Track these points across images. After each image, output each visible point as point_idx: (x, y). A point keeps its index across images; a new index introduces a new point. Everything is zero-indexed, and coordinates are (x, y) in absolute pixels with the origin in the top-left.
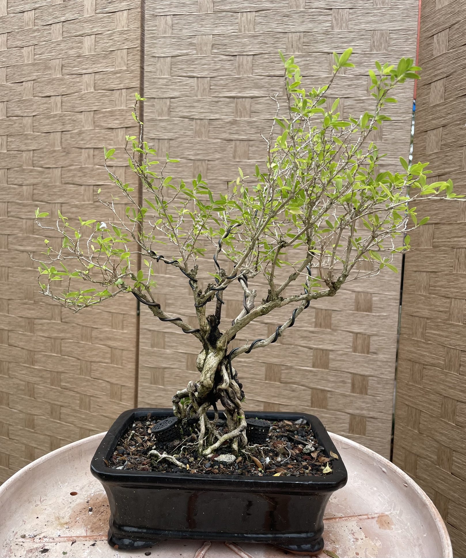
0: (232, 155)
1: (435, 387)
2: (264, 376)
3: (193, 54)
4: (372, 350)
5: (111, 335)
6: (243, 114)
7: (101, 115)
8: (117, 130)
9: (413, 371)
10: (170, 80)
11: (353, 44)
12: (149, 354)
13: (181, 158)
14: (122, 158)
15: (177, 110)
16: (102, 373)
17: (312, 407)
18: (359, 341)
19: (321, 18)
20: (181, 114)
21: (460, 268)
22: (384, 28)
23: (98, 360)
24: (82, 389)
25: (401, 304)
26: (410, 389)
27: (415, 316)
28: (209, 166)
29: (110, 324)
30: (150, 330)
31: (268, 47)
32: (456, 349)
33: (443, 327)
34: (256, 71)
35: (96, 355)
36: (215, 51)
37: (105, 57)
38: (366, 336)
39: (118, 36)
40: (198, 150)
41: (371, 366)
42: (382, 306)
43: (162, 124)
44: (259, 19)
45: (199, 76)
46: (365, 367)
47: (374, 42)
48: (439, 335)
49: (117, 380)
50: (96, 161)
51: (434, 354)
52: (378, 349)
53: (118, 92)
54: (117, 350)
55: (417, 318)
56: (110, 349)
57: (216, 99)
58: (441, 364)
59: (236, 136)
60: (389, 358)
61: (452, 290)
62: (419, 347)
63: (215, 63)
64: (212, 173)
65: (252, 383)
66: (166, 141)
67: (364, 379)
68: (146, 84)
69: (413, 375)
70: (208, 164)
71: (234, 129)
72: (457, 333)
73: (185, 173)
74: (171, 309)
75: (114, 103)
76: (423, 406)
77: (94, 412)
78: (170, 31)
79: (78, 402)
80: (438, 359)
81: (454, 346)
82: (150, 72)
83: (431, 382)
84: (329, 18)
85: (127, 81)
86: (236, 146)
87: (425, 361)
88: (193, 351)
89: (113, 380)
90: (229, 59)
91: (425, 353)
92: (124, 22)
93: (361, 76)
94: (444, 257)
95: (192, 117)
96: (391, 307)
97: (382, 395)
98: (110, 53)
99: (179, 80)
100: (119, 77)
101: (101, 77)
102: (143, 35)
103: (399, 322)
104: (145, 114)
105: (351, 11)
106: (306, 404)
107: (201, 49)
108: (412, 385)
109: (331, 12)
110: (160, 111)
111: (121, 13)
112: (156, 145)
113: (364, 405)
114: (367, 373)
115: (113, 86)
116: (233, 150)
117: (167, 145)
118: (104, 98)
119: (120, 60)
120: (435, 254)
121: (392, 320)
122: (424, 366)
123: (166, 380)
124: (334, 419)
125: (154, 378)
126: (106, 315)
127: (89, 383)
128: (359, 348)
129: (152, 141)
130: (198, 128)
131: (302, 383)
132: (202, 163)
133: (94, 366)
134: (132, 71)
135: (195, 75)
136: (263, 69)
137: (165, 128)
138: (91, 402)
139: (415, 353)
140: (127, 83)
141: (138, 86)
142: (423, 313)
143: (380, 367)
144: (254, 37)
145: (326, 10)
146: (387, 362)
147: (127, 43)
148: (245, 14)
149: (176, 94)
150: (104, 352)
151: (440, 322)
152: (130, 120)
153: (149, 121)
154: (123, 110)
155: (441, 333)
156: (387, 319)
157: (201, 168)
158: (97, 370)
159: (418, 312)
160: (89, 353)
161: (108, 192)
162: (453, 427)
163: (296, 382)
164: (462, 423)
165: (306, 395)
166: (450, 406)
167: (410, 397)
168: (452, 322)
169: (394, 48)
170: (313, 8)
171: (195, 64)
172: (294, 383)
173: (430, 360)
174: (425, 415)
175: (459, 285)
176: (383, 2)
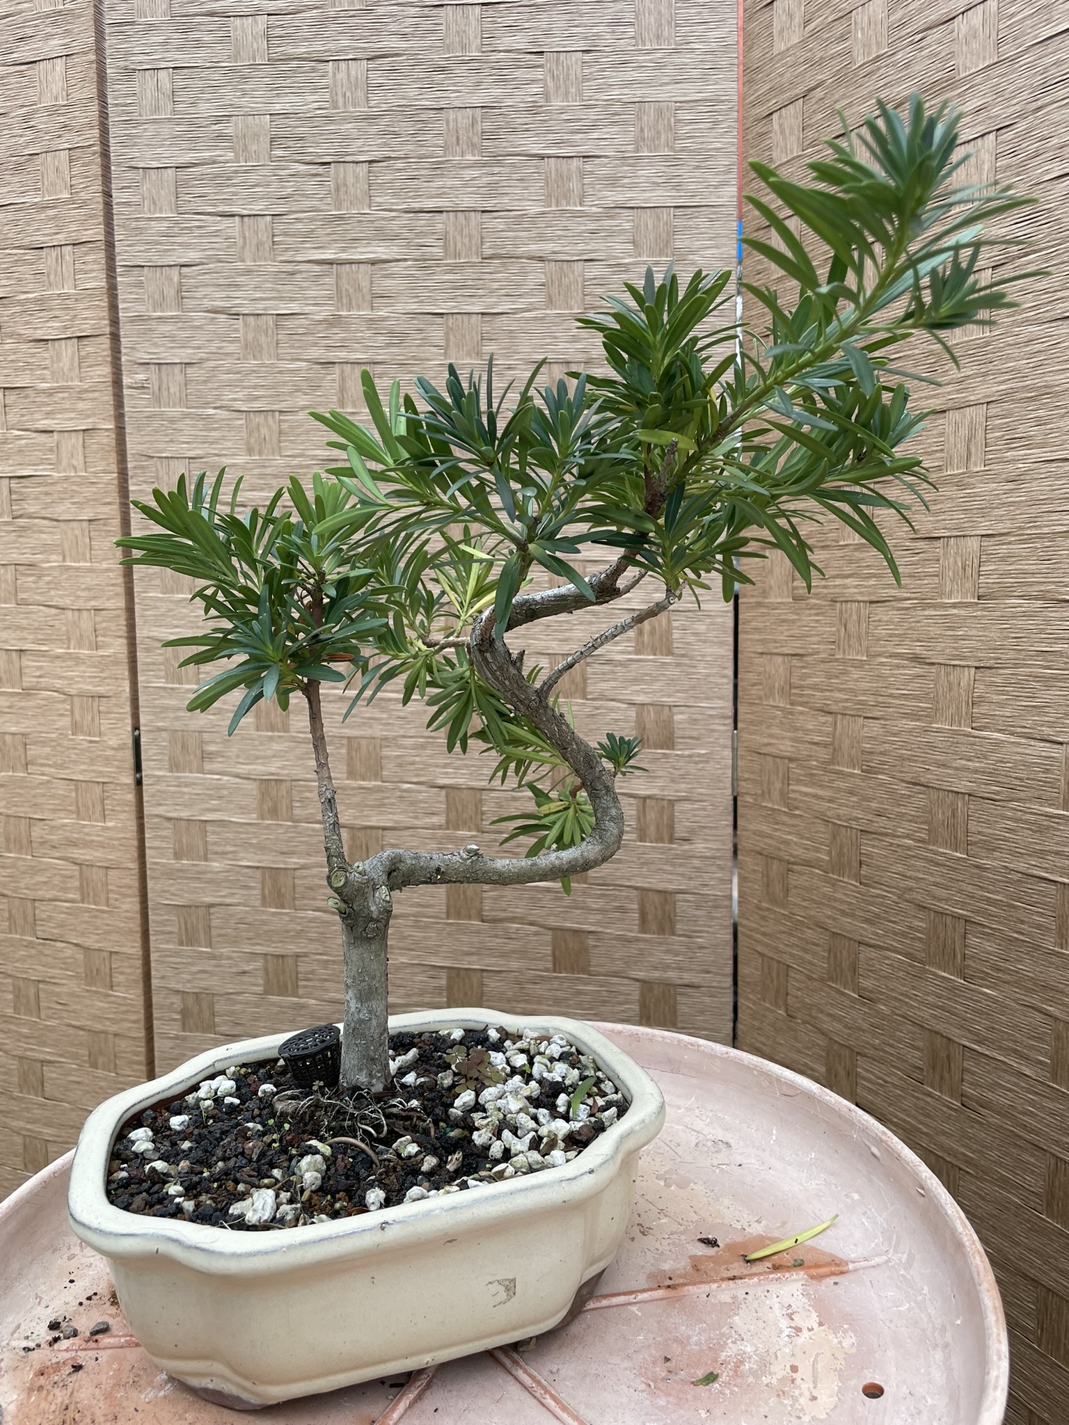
0: (335, 399)
1: (812, 913)
2: (444, 909)
3: (228, 161)
4: (680, 832)
5: (77, 836)
6: (354, 302)
7: (18, 309)
8: (57, 343)
9: (768, 876)
10: (177, 223)
11: (595, 135)
12: (169, 874)
13: (215, 408)
14: (73, 410)
15: (197, 295)
16: (61, 925)
17: (554, 971)
18: (651, 815)
19: (519, 73)
20: (207, 304)
21: (849, 646)
22: (663, 97)
23: (49, 895)
24: (17, 965)
25: (736, 728)
26: (764, 918)
27: (765, 754)
28: (285, 426)
29: (73, 808)
30: (169, 819)
31: (402, 143)
32: (851, 828)
33: (822, 778)
34: (379, 200)
35: (45, 883)
36: (279, 153)
37: (18, 169)
38: (665, 803)
39: (43, 120)
40: (255, 387)
41: (681, 870)
42: (695, 734)
43: (165, 328)
44: (376, 78)
45: (245, 212)
46: (665, 872)
47: (642, 130)
48: (815, 796)
49: (97, 942)
50: (13, 418)
51: (808, 839)
52: (692, 831)
53: (54, 253)
54: (94, 869)
55: (768, 758)
56: (77, 867)
57: (289, 267)
58: (823, 860)
59: (342, 355)
60: (718, 850)
61: (837, 695)
62: (777, 824)
63: (281, 180)
64: (292, 442)
65: (417, 925)
66: (177, 369)
67: (666, 900)
68: (119, 235)
69: (768, 885)
70: (280, 421)
71: (337, 337)
72: (852, 793)
73: (229, 444)
74: (216, 766)
75: (45, 278)
76: (791, 955)
77: (49, 1018)
78: (170, 107)
79: (11, 996)
80: (817, 850)
81: (845, 821)
82: (127, 204)
83: (804, 900)
84: (538, 74)
85: (73, 227)
86: (343, 379)
87: (791, 855)
88: (274, 862)
89: (90, 942)
90: (314, 172)
91: (789, 837)
92: (57, 86)
93: (618, 211)
94: (817, 621)
95: (234, 311)
96: (716, 735)
97: (708, 932)
98: (28, 160)
99: (197, 224)
100: (55, 217)
101: (10, 216)
102: (104, 115)
103: (734, 767)
104: (121, 306)
105: (587, 57)
106: (541, 965)
107: (245, 149)
108: (768, 909)
109: (540, 60)
110: (157, 296)
111: (48, 65)
112: (154, 377)
113: (669, 959)
114: (671, 887)
115: (39, 239)
116: (336, 385)
117: (179, 378)
118: (20, 269)
119: (52, 176)
120: (798, 614)
121: (719, 763)
122: (789, 866)
123: (214, 932)
124: (605, 994)
125: (186, 929)
126: (61, 789)
127: (33, 952)
128: (652, 830)
129: (142, 368)
130: (250, 336)
131: (531, 918)
132: (266, 419)
133: (43, 911)
134: (84, 204)
135: (235, 210)
136: (394, 194)
137: (173, 338)
138: (42, 995)
139: (770, 837)
140: (73, 231)
141: (102, 238)
142: (782, 747)
143: (698, 870)
144: (368, 118)
145: (529, 56)
146: (714, 858)
147: (67, 136)
148: (343, 65)
149: (193, 256)
150: (63, 876)
151: (817, 768)
152: (86, 319)
153: (133, 320)
154: (68, 297)
155: (821, 792)
156: (707, 762)
157: (264, 431)
158: (50, 918)
159: (769, 744)
160: (27, 880)
161: (47, 494)
162: (853, 1000)
163: (516, 918)
164: (871, 992)
165: (541, 945)
166: (845, 954)
167: (764, 934)
168: (840, 768)
169: (687, 143)
170: (500, 51)
171: (234, 185)
172: (513, 920)
173: (799, 852)
174: (797, 976)
175: (851, 685)
176: (658, 37)
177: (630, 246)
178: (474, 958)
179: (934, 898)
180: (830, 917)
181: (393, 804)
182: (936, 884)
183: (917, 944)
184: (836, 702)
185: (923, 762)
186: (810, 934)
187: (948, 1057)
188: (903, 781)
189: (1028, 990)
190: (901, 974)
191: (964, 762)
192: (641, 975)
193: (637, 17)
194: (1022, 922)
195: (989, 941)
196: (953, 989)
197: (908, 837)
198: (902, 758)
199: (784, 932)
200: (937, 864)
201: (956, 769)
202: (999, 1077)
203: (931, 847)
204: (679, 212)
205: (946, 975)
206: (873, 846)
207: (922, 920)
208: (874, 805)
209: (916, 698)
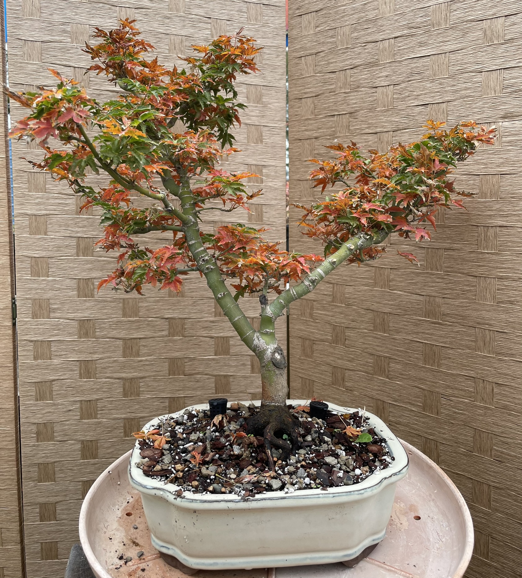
2: (167, 372)
3: (68, 43)
9: (304, 346)
10: (41, 66)
12: (31, 367)
19: (200, 25)
22: (258, 43)
26: (302, 363)
27: (302, 299)
30: (31, 341)
32: (341, 326)
33: (329, 308)
36: (93, 41)
44: (138, 16)
45: (76, 66)
48: (325, 315)
51: (322, 331)
55: (304, 301)
57: (98, 92)
58: (329, 339)
61: (334, 277)
62: (308, 326)
65: (155, 380)
68: (9, 68)
69: (304, 350)
72: (341, 313)
76: (316, 377)
80: (326, 335)
81: (339, 324)
82: (17, 56)
83: (321, 355)
84: (209, 26)
87: (315, 338)
91: (314, 331)
105: (228, 23)
106: (210, 392)
107: (76, 38)
108: (304, 359)
109: (210, 21)
122: (313, 342)
125: (40, 393)
131: (206, 372)
135: (71, 64)
139: (305, 331)
142: (310, 296)
145: (205, 18)
151: (326, 304)
155: (328, 313)
162: (344, 391)
163: (199, 373)
164: (351, 387)
165: (210, 383)
166: (339, 374)
167: (303, 369)
168: (336, 304)
169: (267, 62)
170: (193, 15)
171: (70, 53)
172: (198, 374)
173: (319, 336)
174: (318, 385)
175: (340, 273)
176: (256, 19)
177: (246, 99)
178: (181, 392)
179: (377, 351)
180: (332, 361)
181: (144, 327)
182: (377, 346)
183: (370, 368)
184: (334, 279)
185: (371, 302)
186: (323, 368)
187: (383, 408)
188: (363, 308)
189: (414, 381)
190: (363, 379)
191: (387, 302)
192: (252, 391)
193: (248, 10)
194: (411, 357)
195: (398, 365)
196: (385, 383)
197: (365, 329)
198: (362, 300)
199: (312, 368)
200: (377, 338)
201: (384, 304)
202: (403, 413)
203: (375, 332)
204: (264, 88)
205: (382, 378)
206: (351, 333)
207: (371, 359)
208: (351, 317)
209: (366, 278)
